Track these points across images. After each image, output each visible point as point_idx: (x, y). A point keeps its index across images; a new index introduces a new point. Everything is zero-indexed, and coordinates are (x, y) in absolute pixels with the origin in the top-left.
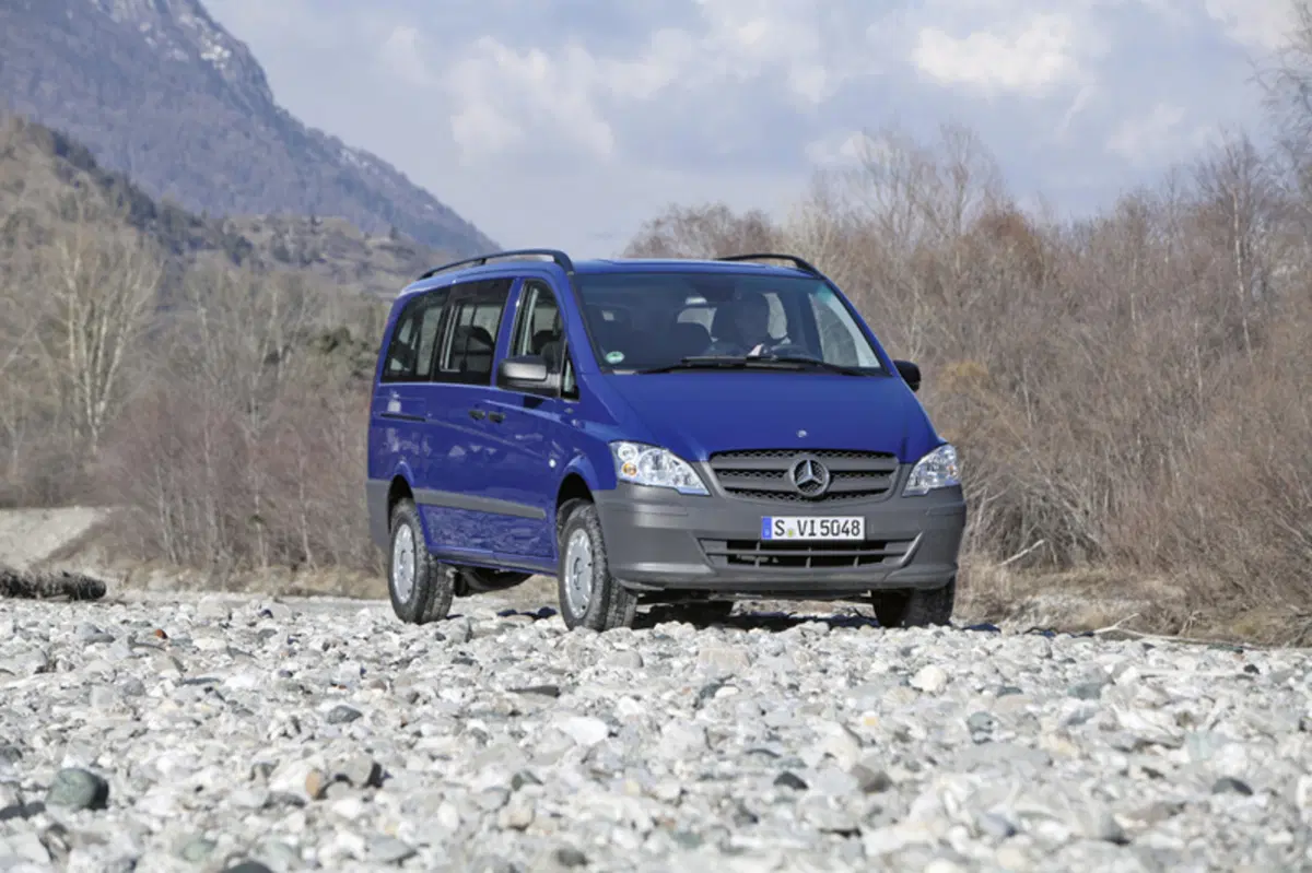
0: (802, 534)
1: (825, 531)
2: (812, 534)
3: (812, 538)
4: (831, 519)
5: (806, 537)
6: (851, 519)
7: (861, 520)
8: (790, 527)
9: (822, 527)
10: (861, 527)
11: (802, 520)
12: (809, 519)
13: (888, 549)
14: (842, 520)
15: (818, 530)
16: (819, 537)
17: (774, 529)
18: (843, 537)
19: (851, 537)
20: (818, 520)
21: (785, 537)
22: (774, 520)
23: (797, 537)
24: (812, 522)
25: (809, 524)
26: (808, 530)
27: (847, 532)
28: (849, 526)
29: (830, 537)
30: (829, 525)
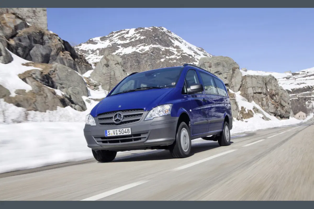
0: (114, 134)
1: (120, 133)
2: (117, 134)
3: (117, 135)
4: (121, 129)
5: (115, 135)
6: (127, 129)
7: (130, 129)
8: (111, 133)
9: (119, 132)
10: (130, 131)
11: (114, 130)
12: (116, 130)
13: (142, 136)
14: (124, 129)
15: (118, 133)
16: (118, 135)
17: (108, 133)
18: (125, 134)
19: (127, 134)
20: (118, 130)
21: (110, 135)
22: (108, 131)
23: (113, 135)
24: (117, 131)
25: (116, 131)
26: (116, 133)
27: (126, 133)
28: (127, 131)
29: (122, 134)
30: (121, 131)
